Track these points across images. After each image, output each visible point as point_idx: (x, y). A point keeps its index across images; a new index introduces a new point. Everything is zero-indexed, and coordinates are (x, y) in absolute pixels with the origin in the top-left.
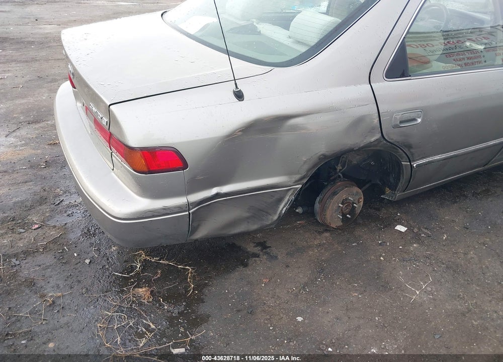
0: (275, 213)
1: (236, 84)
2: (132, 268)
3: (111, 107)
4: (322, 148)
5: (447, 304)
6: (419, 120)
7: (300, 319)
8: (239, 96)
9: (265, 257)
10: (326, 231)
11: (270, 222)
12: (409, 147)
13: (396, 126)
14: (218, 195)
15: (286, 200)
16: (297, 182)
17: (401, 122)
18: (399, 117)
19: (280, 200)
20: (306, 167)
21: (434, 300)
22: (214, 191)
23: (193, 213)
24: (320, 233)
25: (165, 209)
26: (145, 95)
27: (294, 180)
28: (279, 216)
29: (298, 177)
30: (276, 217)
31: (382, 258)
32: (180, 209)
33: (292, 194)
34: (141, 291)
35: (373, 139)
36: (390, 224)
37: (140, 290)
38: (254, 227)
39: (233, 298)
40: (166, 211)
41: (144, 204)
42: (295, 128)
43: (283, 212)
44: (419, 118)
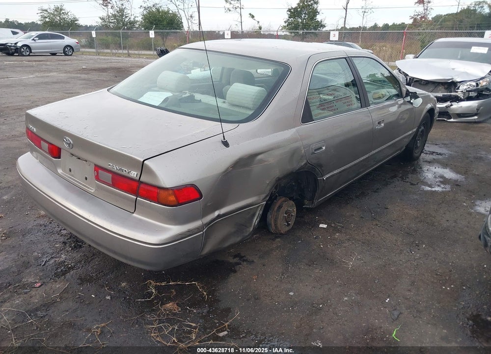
0: (251, 226)
1: (224, 137)
3: (145, 162)
4: (277, 173)
5: (373, 263)
6: (324, 148)
7: (291, 294)
8: (226, 144)
9: (245, 263)
10: (276, 237)
11: (248, 233)
12: (321, 166)
13: (313, 153)
14: (219, 216)
15: (257, 214)
16: (263, 200)
17: (315, 150)
18: (314, 147)
19: (254, 215)
20: (269, 187)
21: (365, 262)
22: (217, 213)
23: (205, 231)
24: (273, 240)
25: (189, 231)
26: (166, 151)
27: (262, 198)
28: (254, 228)
29: (264, 196)
30: (251, 229)
31: (322, 246)
32: (198, 229)
33: (261, 209)
34: (169, 305)
35: (303, 164)
36: (315, 225)
37: (168, 305)
38: (238, 239)
39: (239, 293)
40: (190, 232)
41: (175, 230)
42: (261, 161)
43: (256, 223)
44: (323, 146)
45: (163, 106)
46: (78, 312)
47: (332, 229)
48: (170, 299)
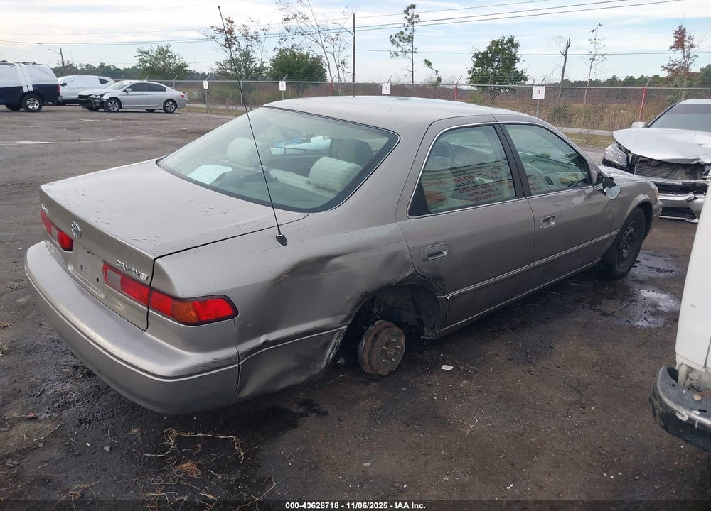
0: (323, 361)
1: (279, 230)
2: (166, 448)
3: (156, 260)
4: (363, 286)
5: (505, 429)
6: (445, 253)
7: (367, 464)
8: (282, 240)
9: (314, 414)
10: (372, 380)
11: (318, 371)
12: (440, 279)
13: (425, 260)
14: (266, 343)
15: (333, 344)
16: (343, 323)
17: (429, 256)
18: (427, 251)
19: (327, 345)
20: (350, 306)
21: (493, 427)
22: (262, 339)
23: (242, 365)
24: (367, 383)
25: (215, 362)
27: (339, 321)
28: (326, 365)
29: (343, 317)
30: (324, 365)
31: (435, 398)
32: (230, 361)
33: (339, 337)
34: (187, 466)
35: (408, 274)
37: (185, 465)
38: (302, 379)
39: (291, 457)
40: (217, 364)
41: (193, 359)
42: (337, 267)
43: (331, 357)
44: (445, 250)
45: (216, 185)
46: (61, 464)
47: (459, 373)
48: (190, 457)
